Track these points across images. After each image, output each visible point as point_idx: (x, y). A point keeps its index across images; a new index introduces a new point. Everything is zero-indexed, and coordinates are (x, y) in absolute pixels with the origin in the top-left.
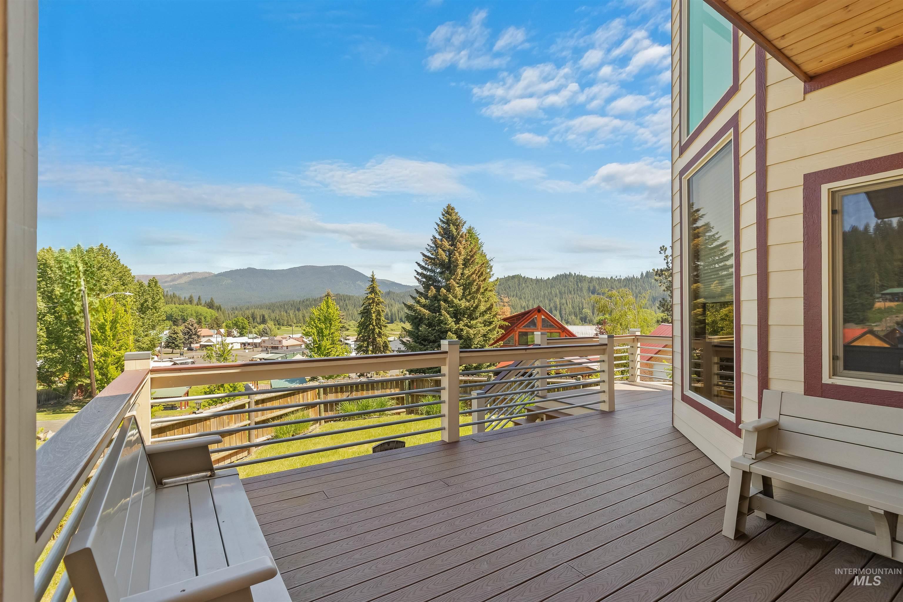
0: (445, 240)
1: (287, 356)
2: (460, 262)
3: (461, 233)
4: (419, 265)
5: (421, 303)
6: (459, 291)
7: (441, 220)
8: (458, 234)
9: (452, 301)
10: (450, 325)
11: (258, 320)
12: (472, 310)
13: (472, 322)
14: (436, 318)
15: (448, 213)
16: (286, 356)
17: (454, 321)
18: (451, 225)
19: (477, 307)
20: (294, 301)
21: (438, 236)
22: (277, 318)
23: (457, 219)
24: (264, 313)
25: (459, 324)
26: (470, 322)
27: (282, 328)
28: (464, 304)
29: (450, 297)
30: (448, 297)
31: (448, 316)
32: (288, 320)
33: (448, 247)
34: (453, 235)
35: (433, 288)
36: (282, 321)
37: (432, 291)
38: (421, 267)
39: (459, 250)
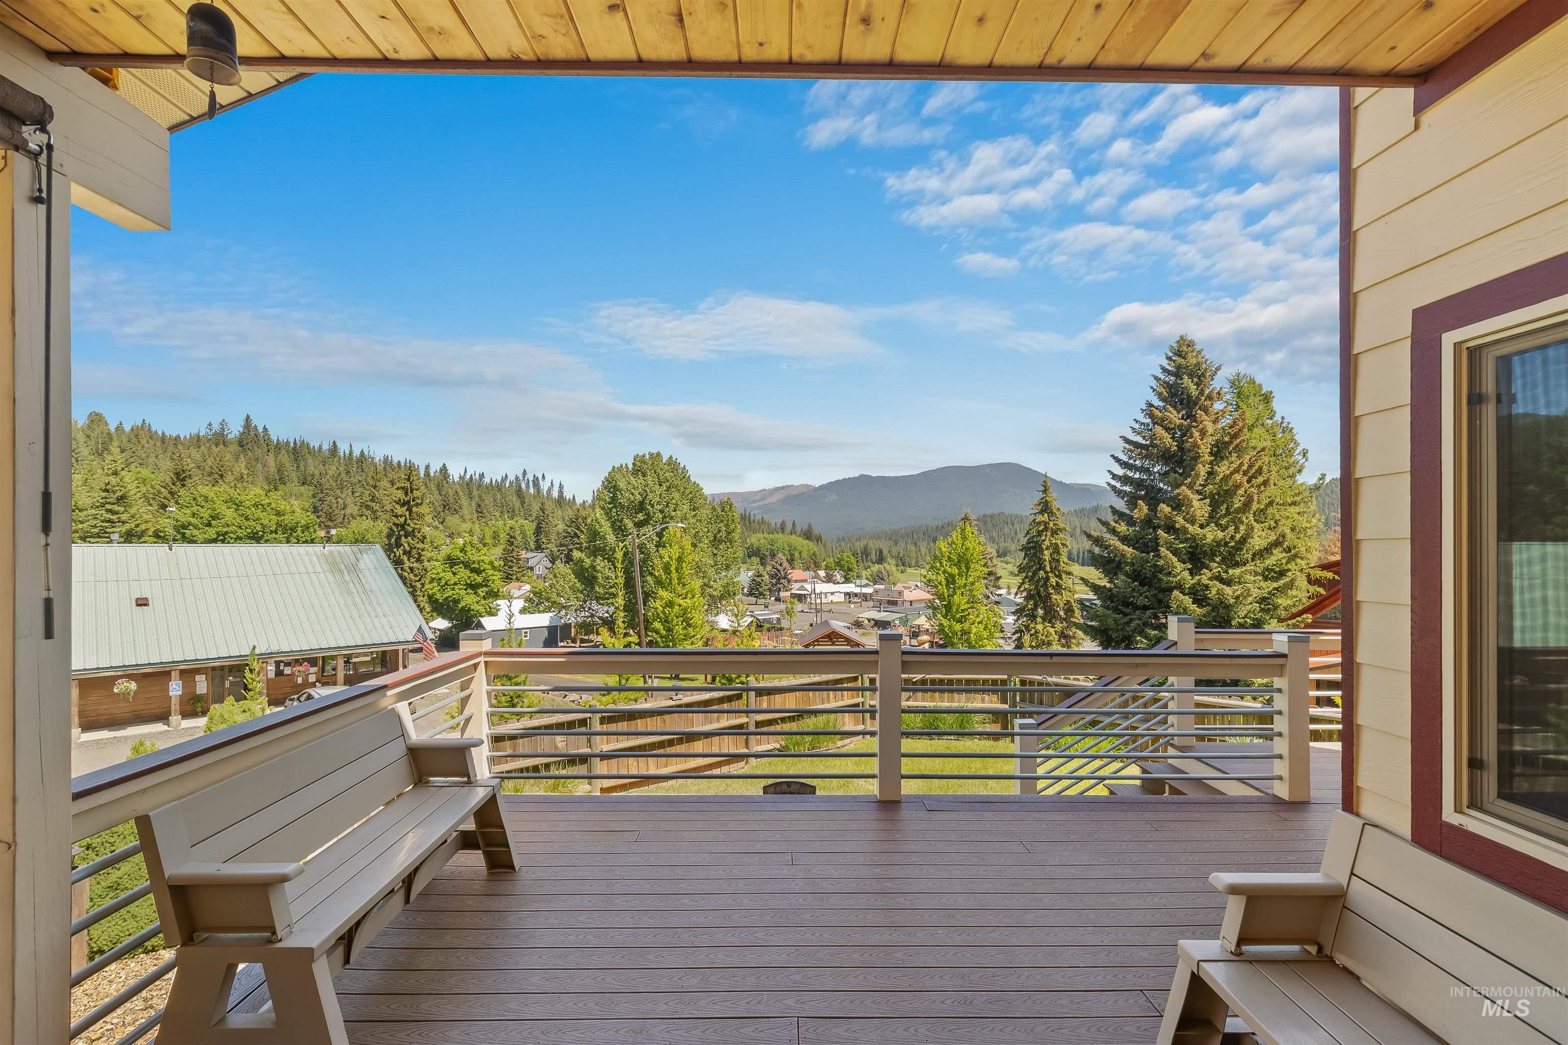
0: (1171, 409)
1: (909, 617)
2: (1205, 450)
3: (1207, 392)
4: (1117, 460)
5: (1119, 533)
6: (1200, 508)
7: (1164, 370)
8: (1202, 393)
9: (1185, 530)
10: (1179, 578)
11: (873, 557)
12: (1232, 547)
13: (1231, 572)
14: (1148, 562)
15: (1179, 353)
16: (906, 617)
17: (1188, 569)
18: (1185, 377)
19: (1243, 541)
20: (927, 527)
21: (1157, 402)
22: (901, 555)
23: (1198, 365)
24: (881, 547)
25: (1200, 574)
26: (1226, 572)
27: (909, 570)
28: (1211, 534)
29: (1180, 521)
30: (1175, 522)
31: (1175, 559)
32: (917, 557)
33: (1178, 422)
34: (1189, 396)
35: (1142, 504)
36: (907, 559)
37: (1140, 510)
38: (1121, 465)
39: (1201, 426)
